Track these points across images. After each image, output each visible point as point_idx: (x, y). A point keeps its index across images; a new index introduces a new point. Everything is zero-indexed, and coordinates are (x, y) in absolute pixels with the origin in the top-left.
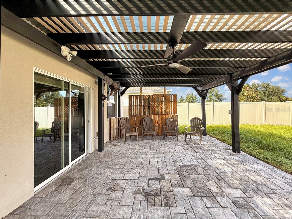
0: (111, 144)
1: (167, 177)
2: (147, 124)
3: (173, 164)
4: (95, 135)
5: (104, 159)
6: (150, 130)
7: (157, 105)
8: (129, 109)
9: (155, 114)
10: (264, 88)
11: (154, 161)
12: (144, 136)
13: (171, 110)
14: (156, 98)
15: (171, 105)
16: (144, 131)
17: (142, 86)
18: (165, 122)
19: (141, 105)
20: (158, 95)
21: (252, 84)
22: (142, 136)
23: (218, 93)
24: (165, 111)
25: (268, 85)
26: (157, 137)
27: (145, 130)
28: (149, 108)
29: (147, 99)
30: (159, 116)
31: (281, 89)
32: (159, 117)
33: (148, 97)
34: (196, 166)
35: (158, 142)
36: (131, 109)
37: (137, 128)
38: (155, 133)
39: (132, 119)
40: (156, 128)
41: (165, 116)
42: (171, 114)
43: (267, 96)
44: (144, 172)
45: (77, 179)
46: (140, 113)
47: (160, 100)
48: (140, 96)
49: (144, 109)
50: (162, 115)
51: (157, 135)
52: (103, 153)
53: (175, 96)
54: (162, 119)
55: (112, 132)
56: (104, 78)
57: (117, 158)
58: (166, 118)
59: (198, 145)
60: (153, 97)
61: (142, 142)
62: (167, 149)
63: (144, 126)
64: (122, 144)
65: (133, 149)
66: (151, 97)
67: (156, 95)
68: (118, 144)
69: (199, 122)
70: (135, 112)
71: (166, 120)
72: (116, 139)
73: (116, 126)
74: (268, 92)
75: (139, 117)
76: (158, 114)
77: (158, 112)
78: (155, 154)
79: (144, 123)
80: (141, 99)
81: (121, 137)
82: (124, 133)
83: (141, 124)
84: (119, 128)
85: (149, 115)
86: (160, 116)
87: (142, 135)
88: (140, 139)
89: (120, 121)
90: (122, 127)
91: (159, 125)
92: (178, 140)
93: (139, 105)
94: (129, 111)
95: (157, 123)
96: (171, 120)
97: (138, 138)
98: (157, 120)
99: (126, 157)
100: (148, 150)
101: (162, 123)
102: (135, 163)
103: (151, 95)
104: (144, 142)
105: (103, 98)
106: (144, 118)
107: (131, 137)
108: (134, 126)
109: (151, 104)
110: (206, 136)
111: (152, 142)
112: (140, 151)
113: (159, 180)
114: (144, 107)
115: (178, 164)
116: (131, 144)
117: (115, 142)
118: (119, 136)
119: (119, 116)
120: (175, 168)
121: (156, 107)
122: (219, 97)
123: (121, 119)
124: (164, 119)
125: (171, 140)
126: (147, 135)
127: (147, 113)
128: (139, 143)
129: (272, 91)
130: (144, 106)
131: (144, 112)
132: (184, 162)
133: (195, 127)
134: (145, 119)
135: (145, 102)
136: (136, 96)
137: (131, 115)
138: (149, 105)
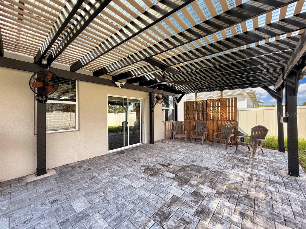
2: (200, 129)
3: (189, 162)
7: (212, 110)
9: (209, 119)
13: (229, 116)
14: (211, 103)
15: (229, 110)
17: (197, 92)
18: (220, 128)
19: (195, 110)
20: (213, 99)
24: (221, 117)
28: (203, 113)
29: (201, 105)
32: (213, 123)
33: (202, 103)
36: (186, 114)
37: (186, 131)
38: (203, 138)
39: (187, 123)
41: (221, 122)
42: (229, 120)
46: (194, 118)
47: (216, 105)
48: (194, 102)
49: (198, 114)
50: (217, 121)
54: (217, 125)
56: (153, 92)
58: (223, 124)
60: (208, 102)
64: (171, 142)
66: (205, 102)
67: (210, 100)
72: (170, 139)
73: (171, 128)
76: (213, 120)
77: (213, 118)
85: (204, 120)
86: (215, 122)
91: (214, 131)
93: (193, 110)
94: (184, 116)
95: (211, 129)
96: (226, 127)
98: (212, 126)
101: (217, 129)
103: (205, 100)
105: (152, 106)
106: (197, 123)
108: (189, 129)
109: (205, 109)
114: (198, 112)
121: (211, 112)
124: (220, 125)
127: (201, 118)
131: (198, 117)
132: (199, 163)
135: (199, 107)
137: (186, 119)
138: (203, 110)
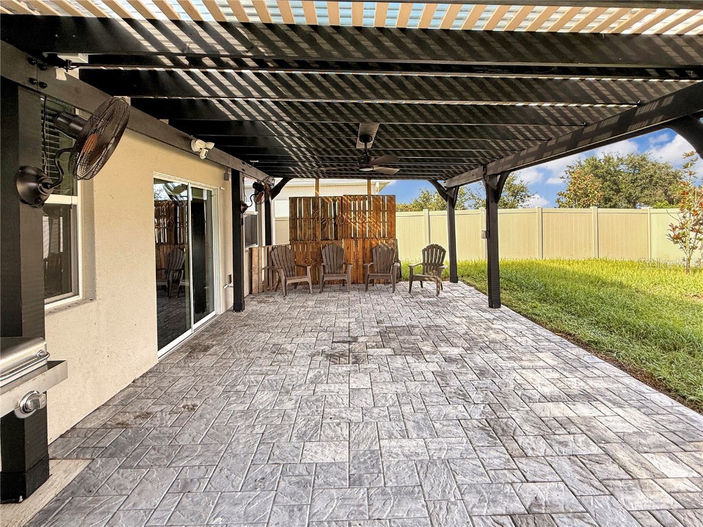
0: (255, 300)
1: (360, 339)
2: (332, 261)
3: (375, 324)
4: (225, 281)
5: (250, 322)
6: (338, 271)
7: (352, 217)
8: (290, 228)
9: (347, 237)
10: (635, 167)
11: (343, 322)
12: (324, 284)
13: (384, 231)
14: (351, 202)
15: (384, 219)
16: (325, 273)
17: (320, 177)
18: (369, 255)
19: (318, 218)
20: (355, 196)
21: (605, 157)
22: (320, 285)
23: (515, 182)
24: (370, 231)
25: (644, 159)
26: (352, 286)
27: (327, 271)
28: (335, 224)
29: (330, 205)
30: (356, 242)
31: (673, 170)
32: (356, 244)
33: (333, 201)
34: (413, 326)
35: (353, 295)
36: (296, 228)
37: (309, 268)
38: (348, 278)
39: (298, 249)
40: (350, 267)
41: (371, 242)
42: (384, 237)
43: (639, 189)
44: (325, 336)
45: (213, 346)
46: (315, 235)
47: (359, 207)
48: (315, 199)
49: (323, 226)
50: (364, 240)
51: (353, 283)
52: (243, 314)
53: (392, 199)
54: (364, 247)
55: (255, 277)
56: (243, 170)
57: (274, 320)
58: (373, 246)
59: (431, 299)
60: (344, 201)
61: (319, 296)
62: (370, 305)
63: (324, 264)
64: (279, 299)
65: (303, 307)
66: (339, 201)
67: (350, 196)
68: (271, 299)
69: (440, 253)
70: (305, 234)
71: (371, 250)
72: (263, 291)
73: (263, 264)
74: (643, 179)
75: (314, 244)
76: (355, 238)
77: (355, 234)
78: (345, 312)
79: (324, 257)
80: (318, 205)
81: (275, 287)
82: (283, 278)
83: (318, 259)
84: (271, 269)
85: (336, 239)
86: (360, 242)
87: (321, 282)
88: (315, 290)
89: (272, 254)
90: (276, 266)
91: (357, 261)
92: (396, 291)
93: (313, 219)
94: (291, 232)
95: (352, 257)
96: (386, 249)
97: (311, 288)
98: (353, 250)
99: (290, 318)
100: (332, 308)
101: (363, 256)
102: (308, 325)
103: (339, 196)
104: (325, 296)
105: (242, 207)
106: (324, 247)
107: (295, 288)
108: (302, 263)
109: (340, 215)
110: (457, 282)
111: (341, 296)
112: (318, 309)
113: (349, 342)
114: (323, 222)
115: (384, 325)
116: (297, 299)
117: (263, 297)
118: (271, 286)
119: (269, 242)
120: (378, 330)
121: (350, 223)
122: (518, 191)
123: (273, 249)
124: (368, 249)
125: (381, 291)
126: (330, 282)
127: (331, 236)
128: (315, 298)
129: (651, 176)
130: (323, 220)
131: (324, 233)
132: (394, 323)
133: (430, 264)
134: (327, 248)
135: (325, 211)
136: (307, 199)
137: (296, 239)
138: (335, 218)
